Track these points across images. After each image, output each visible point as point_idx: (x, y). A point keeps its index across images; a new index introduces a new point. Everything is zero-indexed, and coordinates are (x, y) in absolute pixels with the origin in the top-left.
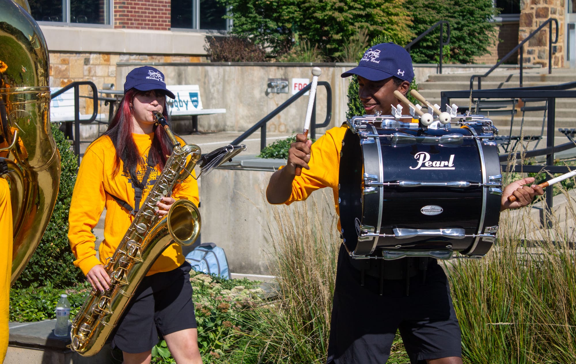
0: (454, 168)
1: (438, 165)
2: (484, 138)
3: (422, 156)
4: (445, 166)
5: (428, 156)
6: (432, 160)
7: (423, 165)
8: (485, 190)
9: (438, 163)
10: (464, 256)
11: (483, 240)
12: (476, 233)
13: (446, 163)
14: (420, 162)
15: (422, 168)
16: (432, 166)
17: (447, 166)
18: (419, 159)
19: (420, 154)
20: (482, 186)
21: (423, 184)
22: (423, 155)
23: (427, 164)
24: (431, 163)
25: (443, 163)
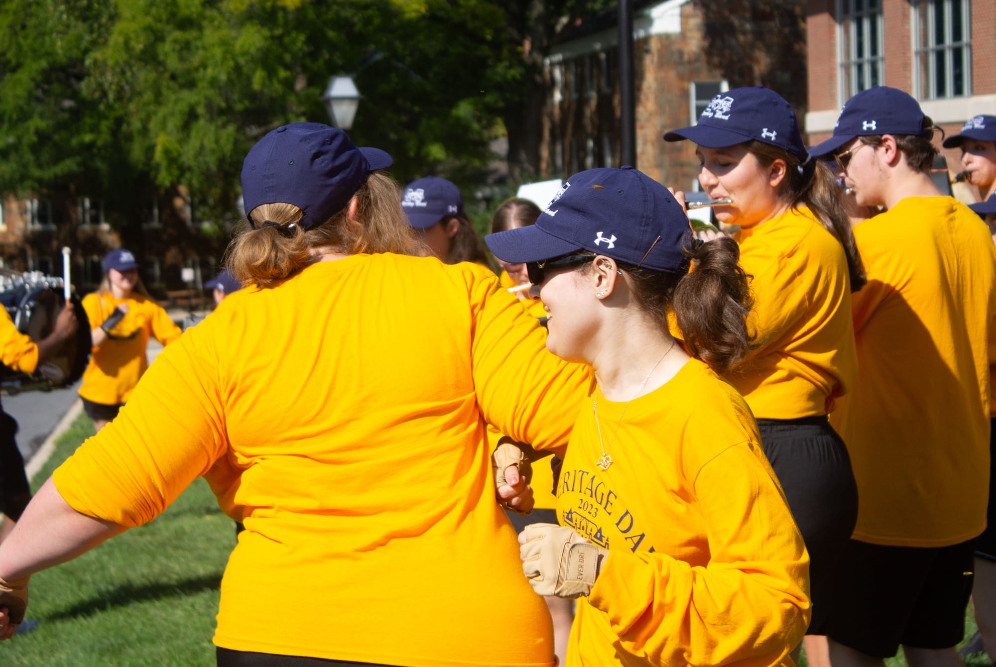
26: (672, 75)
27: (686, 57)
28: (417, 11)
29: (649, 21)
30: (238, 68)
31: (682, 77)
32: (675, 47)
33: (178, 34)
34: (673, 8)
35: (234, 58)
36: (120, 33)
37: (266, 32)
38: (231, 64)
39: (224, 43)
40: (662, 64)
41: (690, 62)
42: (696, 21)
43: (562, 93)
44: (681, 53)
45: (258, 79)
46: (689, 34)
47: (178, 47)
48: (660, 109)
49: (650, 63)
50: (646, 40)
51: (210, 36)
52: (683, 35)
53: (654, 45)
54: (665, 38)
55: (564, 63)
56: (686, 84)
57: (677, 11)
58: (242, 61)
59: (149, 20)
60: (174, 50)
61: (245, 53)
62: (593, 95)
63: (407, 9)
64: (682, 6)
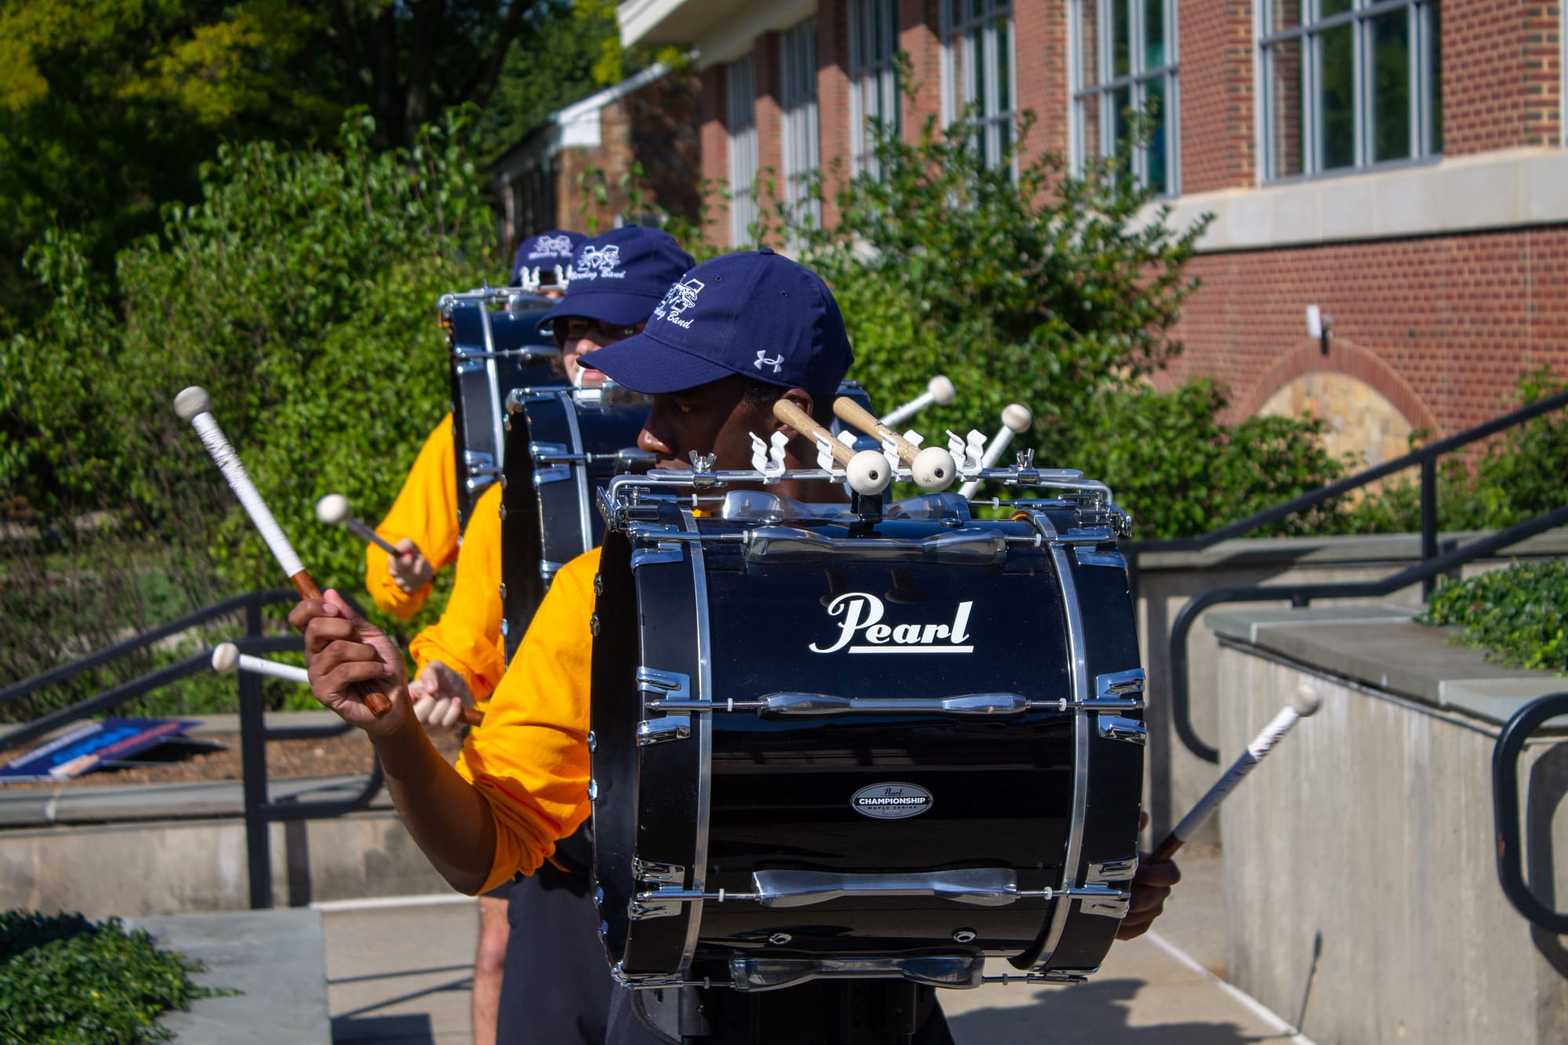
0: (969, 649)
1: (912, 637)
2: (1080, 544)
3: (856, 607)
4: (937, 641)
5: (877, 608)
6: (891, 618)
7: (859, 638)
8: (1080, 723)
9: (914, 629)
10: (1024, 973)
11: (1083, 910)
12: (1057, 886)
13: (943, 631)
14: (849, 629)
15: (854, 650)
16: (892, 643)
17: (947, 641)
18: (843, 617)
19: (847, 602)
20: (1070, 712)
21: (858, 704)
22: (861, 602)
23: (871, 636)
24: (886, 630)
25: (930, 630)
27: (608, 180)
28: (219, 113)
29: (557, 130)
31: (602, 209)
32: (594, 164)
34: (589, 111)
40: (574, 191)
41: (615, 187)
42: (621, 131)
46: (613, 148)
49: (564, 184)
50: (557, 158)
52: (604, 149)
53: (567, 163)
54: (580, 152)
56: (608, 218)
57: (595, 115)
63: (204, 110)
64: (602, 108)
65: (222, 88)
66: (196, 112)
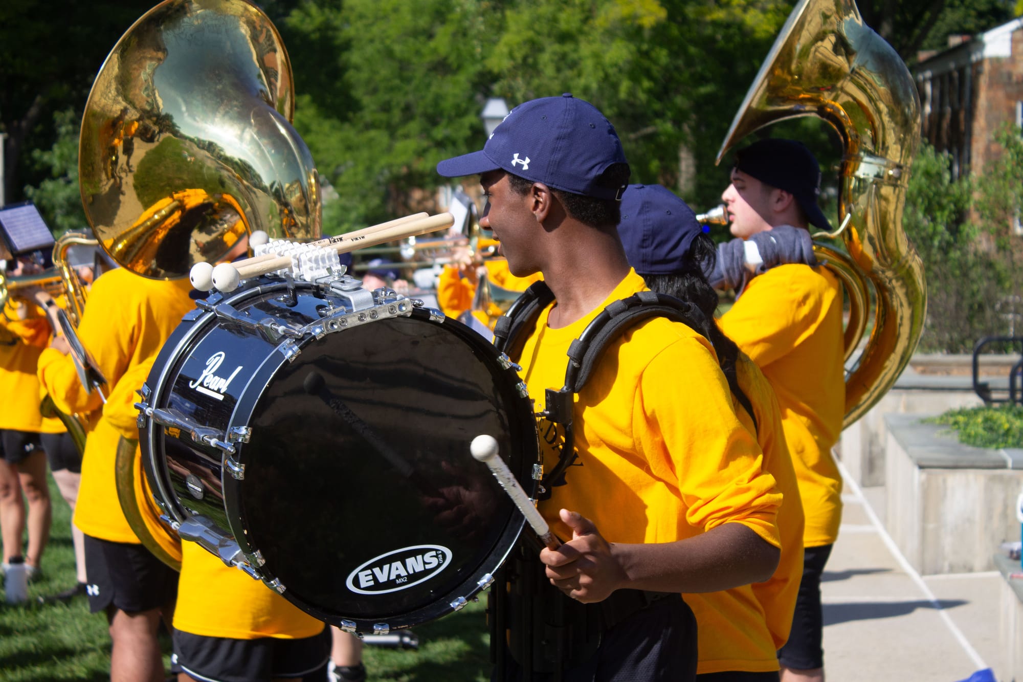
26: (1000, 94)
27: (1014, 79)
28: (767, 31)
29: (981, 45)
30: (606, 77)
31: (1009, 97)
32: (1005, 70)
33: (557, 47)
34: (1004, 34)
35: (604, 70)
36: (506, 44)
37: (633, 47)
38: (601, 74)
39: (596, 56)
40: (991, 85)
41: (1018, 83)
43: (932, 107)
44: (1010, 75)
45: (625, 86)
46: (1018, 57)
47: (556, 58)
48: (989, 126)
49: (983, 81)
50: (980, 62)
51: (585, 49)
52: (1012, 59)
53: (986, 67)
54: (997, 61)
55: (933, 80)
56: (1013, 104)
57: (1008, 37)
58: (611, 71)
59: (531, 34)
60: (552, 61)
61: (615, 65)
62: (948, 110)
63: (757, 29)
64: (1013, 32)
65: (770, 16)
66: (753, 31)
